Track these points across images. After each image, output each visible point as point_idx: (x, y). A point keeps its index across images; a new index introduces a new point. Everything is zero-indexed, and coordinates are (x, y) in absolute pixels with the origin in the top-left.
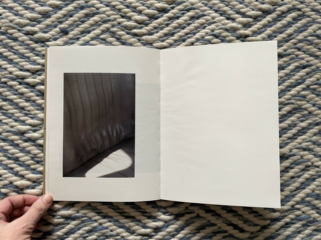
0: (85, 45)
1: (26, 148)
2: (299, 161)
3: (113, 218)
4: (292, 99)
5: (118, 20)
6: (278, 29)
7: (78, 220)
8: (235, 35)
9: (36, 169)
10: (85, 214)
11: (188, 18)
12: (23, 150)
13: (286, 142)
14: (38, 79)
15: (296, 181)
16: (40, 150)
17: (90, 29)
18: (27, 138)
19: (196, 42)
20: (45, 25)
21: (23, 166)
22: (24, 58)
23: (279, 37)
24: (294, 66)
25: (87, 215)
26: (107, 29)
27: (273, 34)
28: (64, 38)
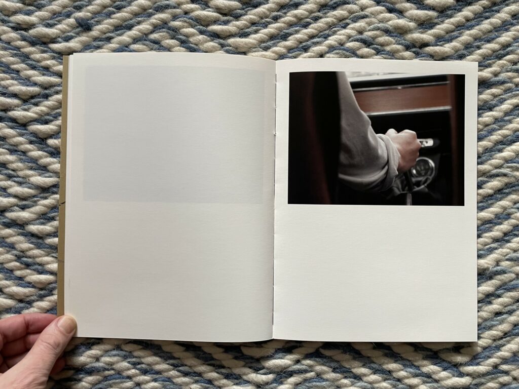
0: (122, 52)
1: (7, 238)
2: (512, 283)
3: (160, 374)
4: (505, 166)
5: (184, 6)
6: (484, 33)
7: (97, 375)
8: (403, 42)
9: (25, 277)
10: (111, 364)
11: (314, 6)
13: (490, 248)
14: (33, 112)
15: (506, 321)
16: (32, 243)
17: (131, 21)
18: (10, 219)
19: (328, 52)
20: (50, 12)
21: (1, 272)
22: (9, 71)
23: (486, 48)
24: (511, 105)
25: (114, 366)
26: (163, 22)
27: (474, 42)
28: (82, 37)
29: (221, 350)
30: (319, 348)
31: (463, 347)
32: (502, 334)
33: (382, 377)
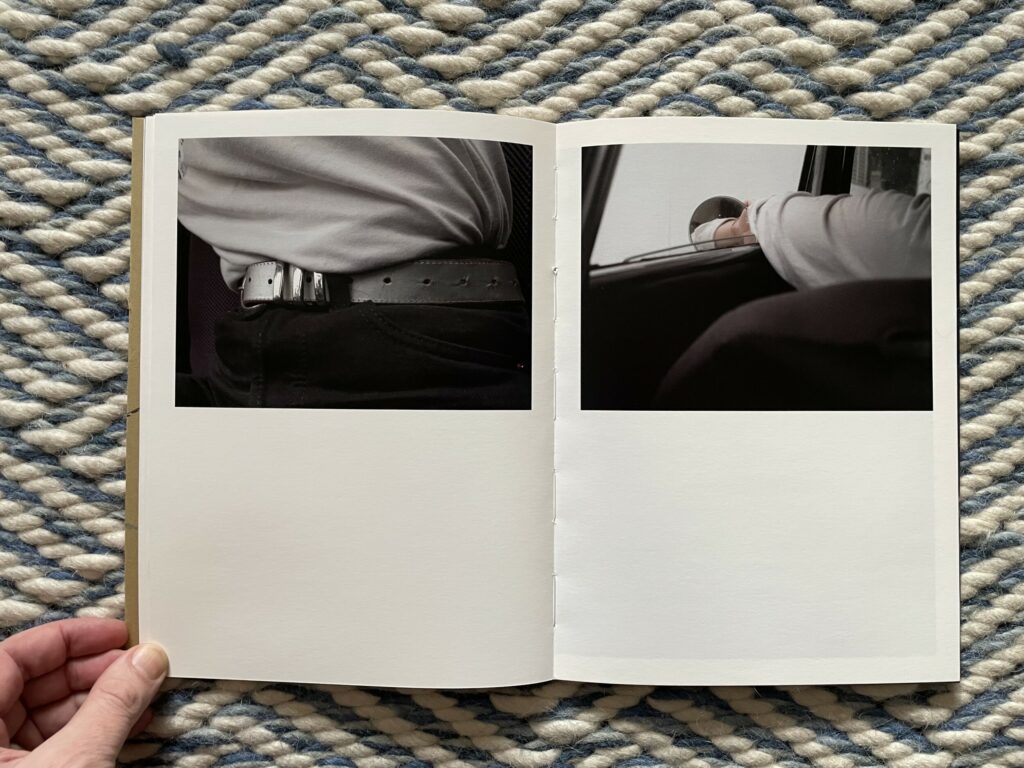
0: (248, 109)
1: (25, 481)
3: (331, 750)
4: (1015, 329)
5: (372, 17)
6: (972, 65)
7: (206, 753)
8: (809, 83)
10: (233, 731)
11: (631, 14)
12: (14, 489)
13: (988, 494)
14: (72, 231)
15: (1019, 640)
16: (74, 491)
17: (267, 49)
18: (29, 444)
19: (658, 106)
20: (106, 32)
21: (14, 549)
22: (27, 151)
23: (974, 94)
25: (239, 736)
26: (330, 50)
27: (951, 83)
28: (170, 81)
29: (452, 702)
30: (646, 697)
31: (934, 693)
32: (1013, 666)
33: (774, 754)
